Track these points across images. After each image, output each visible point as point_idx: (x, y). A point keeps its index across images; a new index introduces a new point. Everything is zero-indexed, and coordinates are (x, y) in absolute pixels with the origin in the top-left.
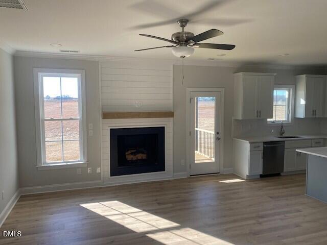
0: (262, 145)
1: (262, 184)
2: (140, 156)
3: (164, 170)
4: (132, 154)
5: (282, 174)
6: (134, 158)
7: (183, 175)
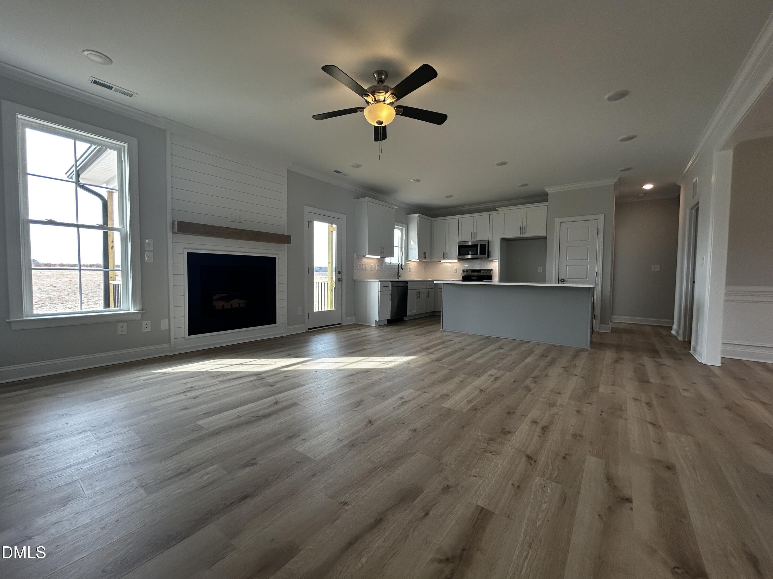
0: (390, 284)
1: (387, 329)
2: (236, 303)
3: (275, 322)
4: (222, 299)
5: (405, 319)
6: (227, 305)
7: (300, 328)
